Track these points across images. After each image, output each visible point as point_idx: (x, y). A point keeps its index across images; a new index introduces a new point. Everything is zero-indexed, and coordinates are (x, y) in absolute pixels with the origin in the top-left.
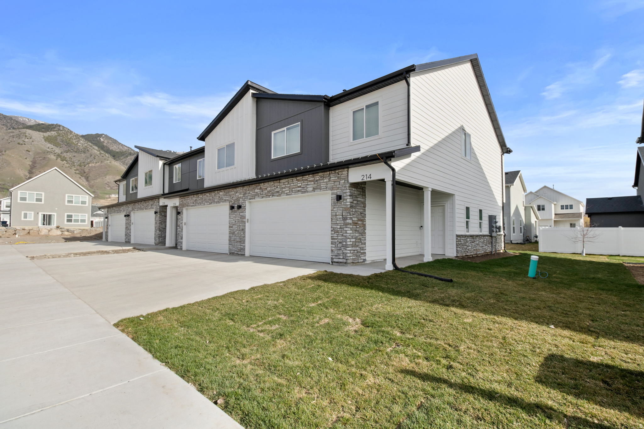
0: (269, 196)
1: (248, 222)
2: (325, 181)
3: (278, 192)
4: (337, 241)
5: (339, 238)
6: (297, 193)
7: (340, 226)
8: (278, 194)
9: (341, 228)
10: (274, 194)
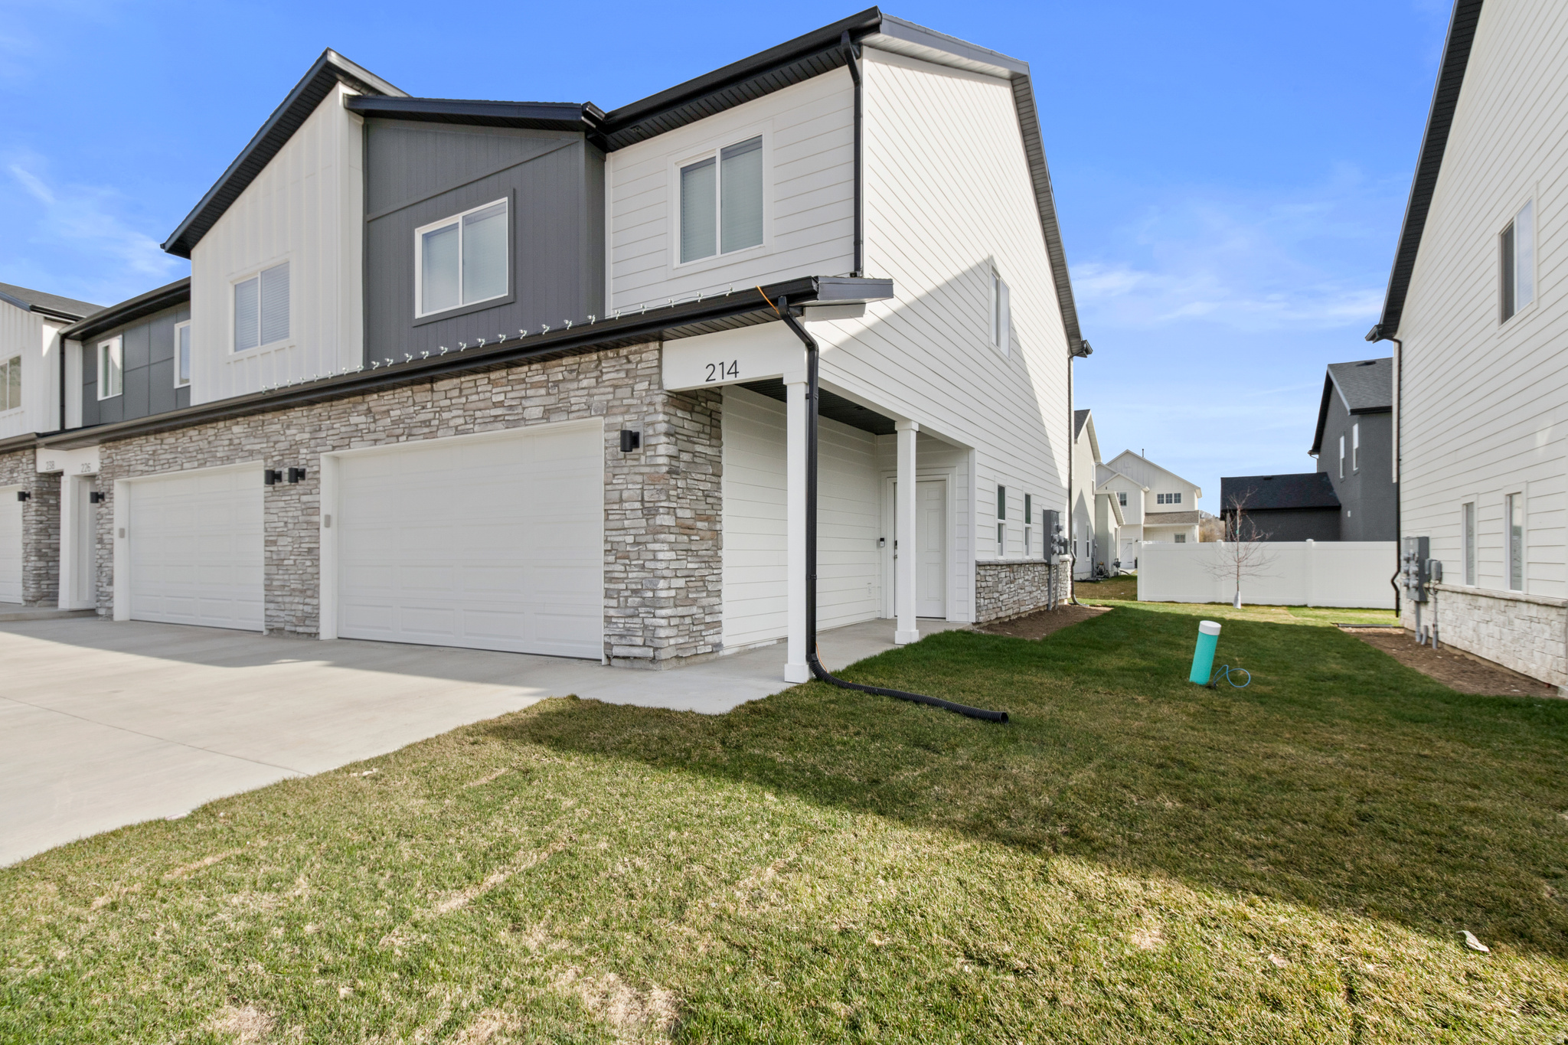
0: (398, 436)
1: (328, 525)
2: (585, 383)
3: (426, 423)
4: (623, 586)
5: (631, 575)
6: (490, 427)
7: (635, 536)
8: (426, 430)
9: (639, 544)
10: (415, 431)
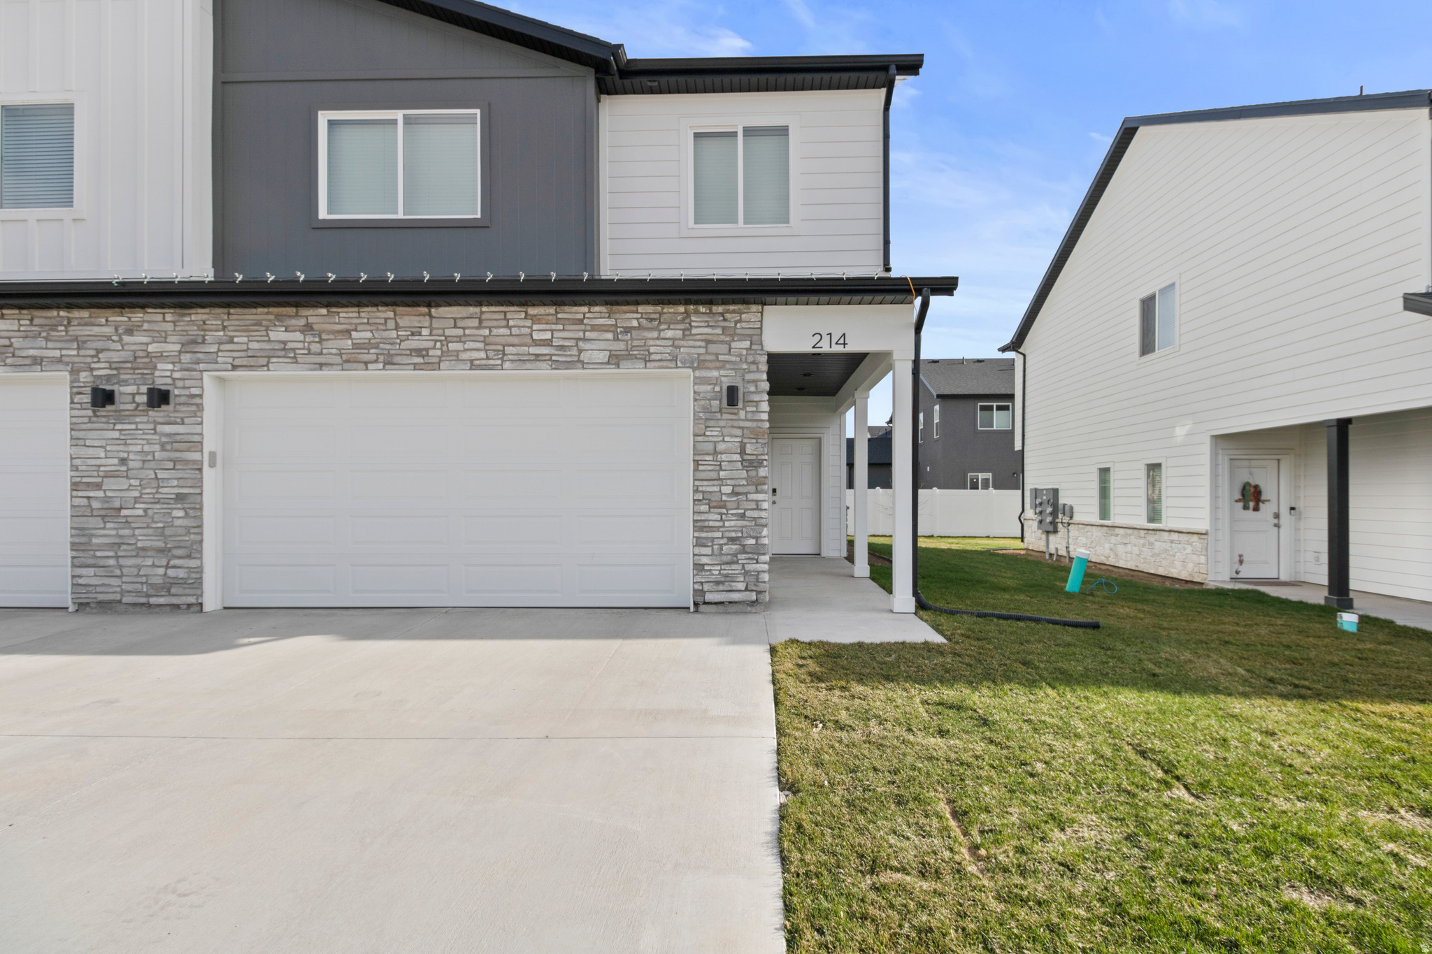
0: (366, 363)
1: (212, 464)
2: (669, 334)
3: (419, 352)
4: (719, 535)
5: (727, 524)
6: (528, 365)
7: (734, 486)
8: (420, 360)
9: (738, 494)
10: (397, 359)
